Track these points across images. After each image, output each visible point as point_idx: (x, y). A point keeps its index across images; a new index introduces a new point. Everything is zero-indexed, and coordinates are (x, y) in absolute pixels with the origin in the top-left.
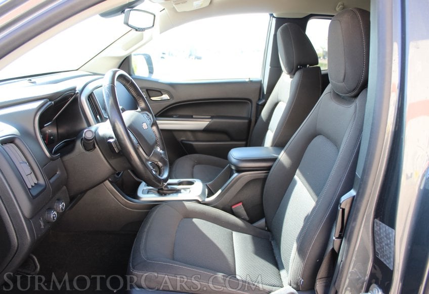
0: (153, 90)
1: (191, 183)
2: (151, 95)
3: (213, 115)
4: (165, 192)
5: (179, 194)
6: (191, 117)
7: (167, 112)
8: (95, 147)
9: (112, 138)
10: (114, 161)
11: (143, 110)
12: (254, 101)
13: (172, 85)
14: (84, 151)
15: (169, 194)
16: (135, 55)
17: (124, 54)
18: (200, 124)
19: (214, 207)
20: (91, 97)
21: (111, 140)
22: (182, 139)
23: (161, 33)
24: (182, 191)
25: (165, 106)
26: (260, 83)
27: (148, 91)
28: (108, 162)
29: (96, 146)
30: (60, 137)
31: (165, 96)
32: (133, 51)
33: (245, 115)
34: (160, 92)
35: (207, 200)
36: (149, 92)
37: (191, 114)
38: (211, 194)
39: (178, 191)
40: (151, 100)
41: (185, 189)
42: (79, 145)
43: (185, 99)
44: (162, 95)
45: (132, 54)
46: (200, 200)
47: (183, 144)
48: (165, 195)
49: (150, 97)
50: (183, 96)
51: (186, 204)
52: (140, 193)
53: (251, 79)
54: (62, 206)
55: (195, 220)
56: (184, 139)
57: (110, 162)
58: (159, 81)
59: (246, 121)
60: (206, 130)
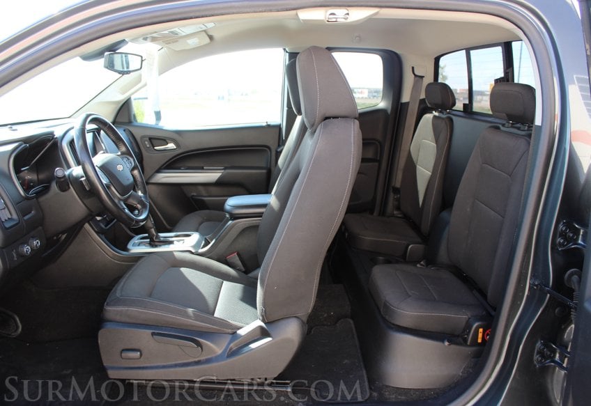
0: (158, 138)
1: (189, 236)
2: (154, 144)
3: (226, 165)
4: (156, 243)
5: (171, 246)
6: (202, 168)
7: (173, 163)
8: (69, 188)
9: (82, 177)
10: (88, 201)
11: (123, 154)
12: (273, 148)
13: (179, 133)
14: (59, 192)
15: (160, 246)
16: (135, 99)
17: (121, 98)
18: (211, 176)
19: (208, 258)
20: (72, 143)
21: (83, 179)
22: (192, 194)
23: (159, 75)
24: (175, 242)
25: (171, 157)
26: (279, 127)
27: (151, 139)
28: (83, 202)
29: (70, 186)
30: (39, 182)
31: (171, 146)
32: (133, 94)
33: (263, 164)
34: (164, 141)
35: (201, 251)
36: (153, 141)
37: (202, 165)
38: (207, 243)
39: (171, 242)
40: (155, 150)
41: (178, 241)
42: (54, 186)
43: (193, 149)
44: (167, 144)
45: (133, 98)
46: (193, 251)
47: (193, 199)
48: (156, 246)
49: (154, 147)
50: (191, 145)
51: (175, 254)
52: (130, 246)
53: (269, 123)
54: (36, 243)
55: (183, 269)
56: (195, 194)
57: (85, 202)
58: (164, 128)
59: (264, 171)
60: (219, 183)
